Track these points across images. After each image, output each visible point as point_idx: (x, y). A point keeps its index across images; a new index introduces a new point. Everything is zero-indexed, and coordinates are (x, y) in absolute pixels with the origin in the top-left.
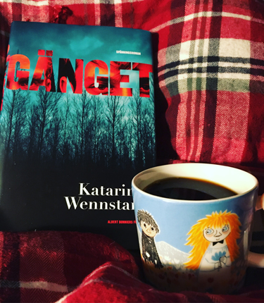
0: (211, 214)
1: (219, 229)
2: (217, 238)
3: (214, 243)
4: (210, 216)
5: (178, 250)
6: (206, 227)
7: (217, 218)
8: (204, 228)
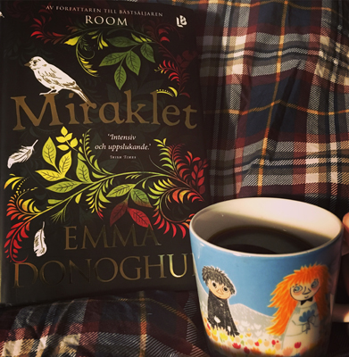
2: (306, 295)
4: (299, 271)
7: (306, 273)
8: (291, 286)
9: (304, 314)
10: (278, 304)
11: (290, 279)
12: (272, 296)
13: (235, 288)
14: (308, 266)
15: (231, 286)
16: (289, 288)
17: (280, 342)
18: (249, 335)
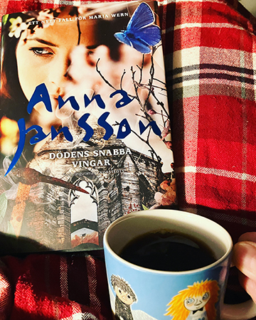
1: (200, 298)
3: (194, 312)
4: (192, 286)
6: (187, 297)
7: (198, 287)
10: (173, 313)
11: (184, 293)
12: (168, 307)
13: (136, 297)
14: (200, 282)
16: (182, 300)
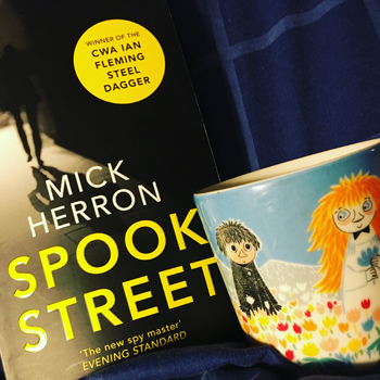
0: (337, 182)
2: (359, 224)
4: (338, 186)
5: (300, 265)
8: (332, 212)
9: (363, 253)
10: (321, 243)
11: (328, 201)
15: (253, 239)
17: (339, 303)
18: (294, 304)
